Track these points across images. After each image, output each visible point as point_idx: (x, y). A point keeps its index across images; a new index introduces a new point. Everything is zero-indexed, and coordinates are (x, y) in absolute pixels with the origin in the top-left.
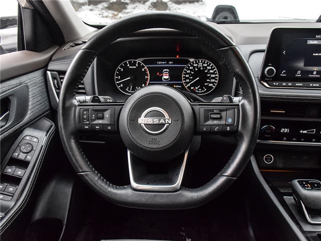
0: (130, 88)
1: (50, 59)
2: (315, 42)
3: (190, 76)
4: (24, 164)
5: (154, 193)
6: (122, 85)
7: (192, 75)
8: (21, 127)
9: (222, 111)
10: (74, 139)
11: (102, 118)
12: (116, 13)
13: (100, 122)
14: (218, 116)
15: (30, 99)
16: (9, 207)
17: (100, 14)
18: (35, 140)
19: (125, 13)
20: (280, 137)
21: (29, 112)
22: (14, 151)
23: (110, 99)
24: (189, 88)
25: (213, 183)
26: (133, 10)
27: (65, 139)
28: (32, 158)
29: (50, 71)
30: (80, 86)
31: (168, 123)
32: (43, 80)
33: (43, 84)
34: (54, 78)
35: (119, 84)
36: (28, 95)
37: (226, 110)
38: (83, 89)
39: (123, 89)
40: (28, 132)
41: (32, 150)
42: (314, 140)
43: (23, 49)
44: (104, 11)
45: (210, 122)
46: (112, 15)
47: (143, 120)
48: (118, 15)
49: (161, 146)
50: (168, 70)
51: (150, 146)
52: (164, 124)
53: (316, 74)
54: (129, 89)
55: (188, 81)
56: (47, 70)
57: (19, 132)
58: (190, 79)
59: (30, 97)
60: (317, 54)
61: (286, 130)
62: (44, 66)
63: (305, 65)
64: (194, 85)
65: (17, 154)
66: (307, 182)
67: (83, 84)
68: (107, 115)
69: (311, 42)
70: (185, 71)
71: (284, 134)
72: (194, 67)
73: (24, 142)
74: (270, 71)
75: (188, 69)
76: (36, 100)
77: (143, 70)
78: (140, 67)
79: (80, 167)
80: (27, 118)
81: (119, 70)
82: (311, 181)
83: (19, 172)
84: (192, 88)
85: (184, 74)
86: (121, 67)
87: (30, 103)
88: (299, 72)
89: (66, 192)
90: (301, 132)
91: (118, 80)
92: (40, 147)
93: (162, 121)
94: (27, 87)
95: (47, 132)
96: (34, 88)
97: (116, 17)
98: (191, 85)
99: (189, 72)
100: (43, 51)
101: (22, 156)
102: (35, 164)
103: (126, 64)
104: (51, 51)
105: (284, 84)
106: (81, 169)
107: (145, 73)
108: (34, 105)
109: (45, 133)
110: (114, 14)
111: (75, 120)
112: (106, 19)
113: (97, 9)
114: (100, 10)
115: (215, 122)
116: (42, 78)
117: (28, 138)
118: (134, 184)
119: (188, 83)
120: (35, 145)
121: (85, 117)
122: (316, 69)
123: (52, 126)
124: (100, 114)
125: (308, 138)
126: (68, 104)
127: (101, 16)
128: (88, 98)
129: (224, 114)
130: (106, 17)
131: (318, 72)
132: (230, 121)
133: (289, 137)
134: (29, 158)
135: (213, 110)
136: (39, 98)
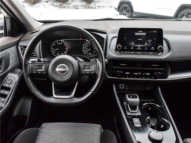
0: (58, 53)
1: (20, 40)
2: (138, 34)
3: (86, 48)
4: (8, 89)
5: (62, 99)
6: (54, 52)
7: (88, 47)
8: (6, 73)
9: (90, 65)
10: (29, 77)
12: (62, 4)
13: (40, 70)
14: (89, 68)
15: (11, 60)
16: (2, 107)
17: (52, 5)
18: (13, 78)
19: (67, 4)
20: (126, 76)
21: (10, 66)
22: (4, 83)
23: (46, 60)
24: (86, 53)
25: (86, 95)
26: (72, 2)
27: (26, 78)
28: (12, 86)
29: (20, 46)
30: (34, 53)
31: (67, 70)
32: (16, 51)
33: (17, 52)
34: (22, 49)
36: (9, 58)
37: (92, 65)
38: (36, 54)
39: (55, 54)
40: (10, 75)
41: (12, 82)
42: (140, 77)
43: (7, 36)
44: (54, 2)
45: (86, 70)
46: (59, 5)
47: (57, 69)
48: (63, 5)
49: (65, 80)
51: (60, 80)
52: (66, 71)
53: (140, 48)
55: (86, 50)
56: (18, 46)
57: (6, 75)
58: (86, 49)
59: (10, 59)
60: (139, 39)
61: (128, 73)
62: (17, 44)
63: (134, 44)
64: (88, 52)
65: (5, 85)
66: (131, 95)
67: (35, 52)
68: (43, 67)
69: (136, 34)
70: (84, 46)
71: (127, 75)
72: (89, 44)
73: (8, 79)
74: (119, 47)
75: (86, 45)
76: (13, 60)
77: (64, 45)
79: (32, 89)
80: (9, 68)
81: (53, 45)
82: (133, 95)
83: (6, 92)
84: (88, 54)
85: (84, 47)
86: (54, 43)
87: (10, 62)
88: (132, 47)
89: (29, 103)
90: (135, 74)
91: (52, 50)
92: (16, 81)
93: (65, 70)
94: (9, 54)
95: (19, 75)
96: (12, 54)
97: (61, 6)
98: (87, 52)
99: (86, 46)
100: (16, 36)
101: (7, 86)
102: (13, 89)
103: (56, 42)
104: (20, 36)
105: (126, 52)
106: (33, 90)
107: (65, 47)
108: (12, 63)
109: (18, 75)
110: (60, 4)
111: (30, 69)
112: (55, 7)
113: (51, 1)
114: (52, 2)
115: (88, 70)
116: (16, 49)
117: (10, 77)
118: (54, 96)
119: (86, 51)
120: (13, 81)
121: (34, 68)
122: (139, 46)
123: (21, 72)
124: (40, 67)
125: (137, 76)
126: (27, 62)
127: (53, 5)
128: (36, 60)
129: (91, 67)
130: (56, 6)
131: (140, 47)
132: (93, 69)
133: (129, 76)
134: (10, 86)
135: (86, 65)
136: (15, 59)
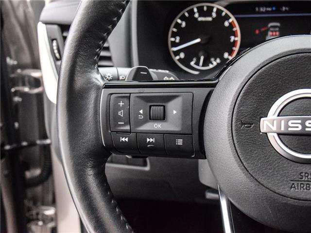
0: (199, 60)
6: (182, 55)
11: (163, 118)
13: (158, 126)
23: (169, 76)
29: (45, 23)
35: (177, 53)
39: (186, 62)
50: (278, 24)
54: (197, 63)
77: (226, 24)
78: (221, 18)
81: (178, 26)
86: (183, 18)
91: (174, 44)
103: (191, 12)
107: (230, 31)
121: (121, 113)
128: (124, 72)
